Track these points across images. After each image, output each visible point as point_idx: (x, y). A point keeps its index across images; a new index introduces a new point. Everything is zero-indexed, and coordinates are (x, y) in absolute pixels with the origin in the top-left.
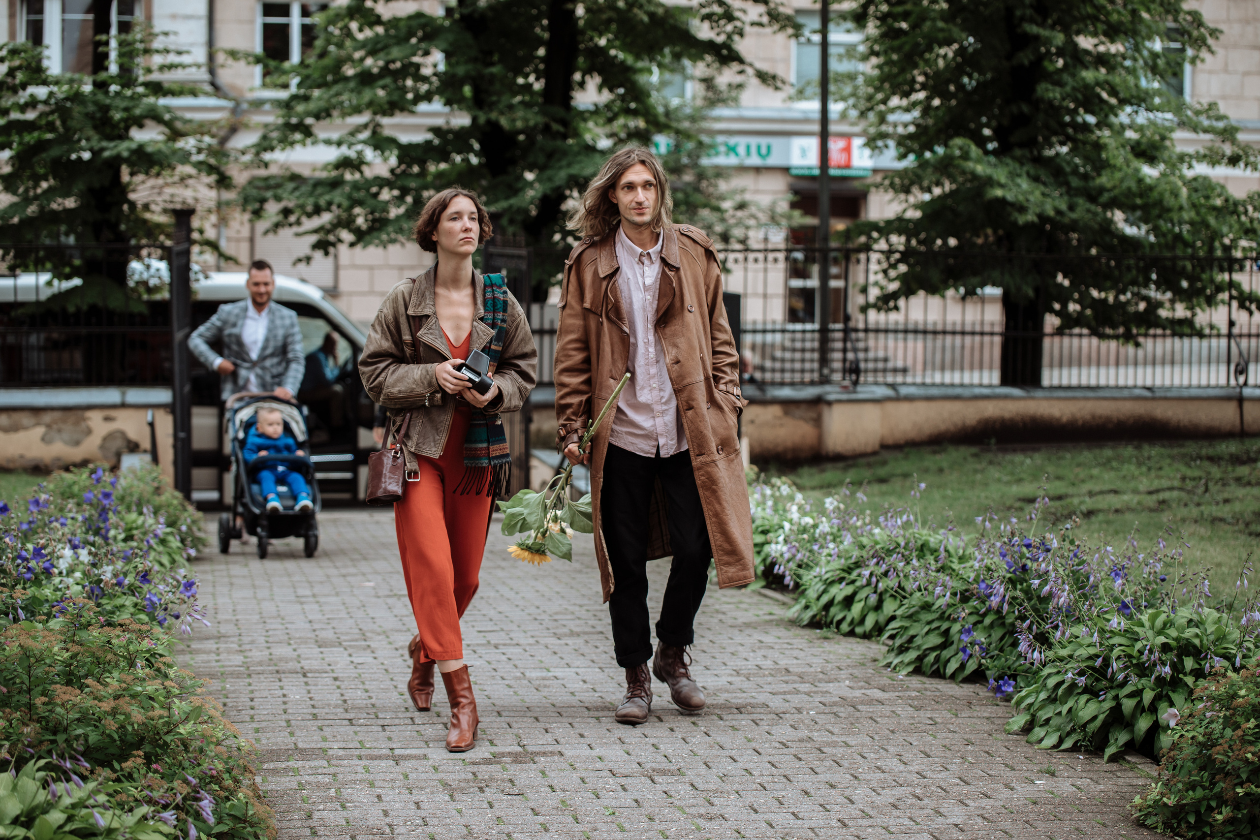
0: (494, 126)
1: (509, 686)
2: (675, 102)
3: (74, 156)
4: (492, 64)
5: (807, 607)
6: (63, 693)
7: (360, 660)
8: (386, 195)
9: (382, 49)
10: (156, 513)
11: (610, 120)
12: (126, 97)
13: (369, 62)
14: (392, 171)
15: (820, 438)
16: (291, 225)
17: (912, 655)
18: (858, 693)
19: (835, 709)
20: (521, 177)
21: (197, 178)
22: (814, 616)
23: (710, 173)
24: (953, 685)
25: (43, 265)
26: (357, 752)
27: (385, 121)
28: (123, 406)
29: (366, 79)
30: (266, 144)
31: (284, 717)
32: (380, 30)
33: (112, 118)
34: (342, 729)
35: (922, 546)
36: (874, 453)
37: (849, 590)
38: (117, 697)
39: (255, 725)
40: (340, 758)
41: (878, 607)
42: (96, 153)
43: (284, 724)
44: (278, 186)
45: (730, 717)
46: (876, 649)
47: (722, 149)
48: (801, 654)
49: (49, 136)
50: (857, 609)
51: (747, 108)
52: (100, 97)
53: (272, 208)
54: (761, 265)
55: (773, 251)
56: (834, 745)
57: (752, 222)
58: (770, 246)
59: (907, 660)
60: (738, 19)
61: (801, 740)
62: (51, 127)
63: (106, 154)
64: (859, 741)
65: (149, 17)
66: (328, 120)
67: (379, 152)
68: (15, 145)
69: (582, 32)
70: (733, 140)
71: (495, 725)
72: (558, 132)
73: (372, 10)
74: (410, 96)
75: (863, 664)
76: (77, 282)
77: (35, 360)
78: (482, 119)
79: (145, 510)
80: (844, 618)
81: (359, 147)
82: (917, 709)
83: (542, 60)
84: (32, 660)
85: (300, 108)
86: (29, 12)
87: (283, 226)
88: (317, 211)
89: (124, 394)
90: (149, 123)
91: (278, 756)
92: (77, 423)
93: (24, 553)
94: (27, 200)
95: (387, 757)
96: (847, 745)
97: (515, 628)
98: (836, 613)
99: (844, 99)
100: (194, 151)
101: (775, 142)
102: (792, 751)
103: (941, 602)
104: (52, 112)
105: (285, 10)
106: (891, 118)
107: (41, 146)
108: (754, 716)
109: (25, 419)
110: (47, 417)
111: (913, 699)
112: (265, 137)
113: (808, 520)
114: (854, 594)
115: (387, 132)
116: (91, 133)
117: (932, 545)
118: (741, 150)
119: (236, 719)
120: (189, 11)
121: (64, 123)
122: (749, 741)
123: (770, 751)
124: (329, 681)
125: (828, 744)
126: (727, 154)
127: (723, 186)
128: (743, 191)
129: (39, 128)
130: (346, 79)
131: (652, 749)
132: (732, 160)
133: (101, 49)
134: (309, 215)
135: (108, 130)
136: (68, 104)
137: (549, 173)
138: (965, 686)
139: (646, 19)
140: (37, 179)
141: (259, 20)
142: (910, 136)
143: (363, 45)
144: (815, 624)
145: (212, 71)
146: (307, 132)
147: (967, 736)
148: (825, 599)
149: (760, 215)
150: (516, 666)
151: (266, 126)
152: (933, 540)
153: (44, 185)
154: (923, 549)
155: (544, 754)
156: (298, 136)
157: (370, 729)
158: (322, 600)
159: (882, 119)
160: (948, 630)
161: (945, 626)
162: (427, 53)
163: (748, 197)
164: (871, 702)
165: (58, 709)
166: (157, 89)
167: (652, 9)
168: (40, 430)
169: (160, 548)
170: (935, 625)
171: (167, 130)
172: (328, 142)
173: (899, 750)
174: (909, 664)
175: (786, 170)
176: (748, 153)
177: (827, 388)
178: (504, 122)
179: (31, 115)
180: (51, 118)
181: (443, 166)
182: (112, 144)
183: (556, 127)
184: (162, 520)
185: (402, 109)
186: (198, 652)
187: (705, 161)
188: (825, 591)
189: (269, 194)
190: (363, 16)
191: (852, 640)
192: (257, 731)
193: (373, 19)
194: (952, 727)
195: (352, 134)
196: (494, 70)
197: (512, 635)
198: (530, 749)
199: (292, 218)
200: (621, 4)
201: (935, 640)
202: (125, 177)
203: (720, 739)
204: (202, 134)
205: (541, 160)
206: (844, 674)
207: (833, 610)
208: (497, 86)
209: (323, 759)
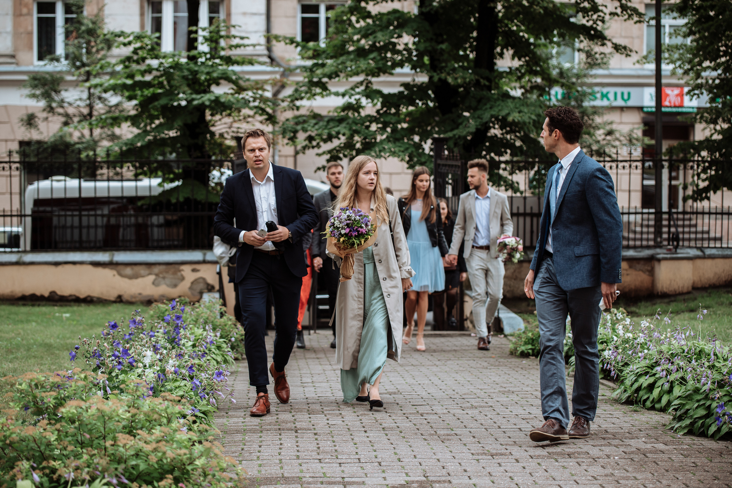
0: (444, 82)
1: (425, 440)
2: (567, 65)
3: (175, 104)
4: (442, 42)
5: (625, 391)
6: (123, 438)
7: (334, 422)
8: (374, 127)
9: (371, 34)
10: (214, 329)
11: (519, 78)
12: (208, 66)
13: (363, 42)
14: (378, 112)
15: (653, 282)
16: (313, 147)
17: (688, 422)
18: (649, 446)
19: (632, 456)
20: (461, 116)
21: (253, 117)
22: (629, 397)
23: (590, 111)
24: (713, 442)
25: (156, 174)
26: (321, 480)
27: (374, 79)
28: (204, 262)
29: (361, 53)
30: (297, 95)
31: (279, 457)
32: (370, 21)
33: (200, 79)
34: (314, 465)
35: (700, 351)
36: (688, 293)
37: (651, 380)
38: (158, 442)
39: (259, 462)
40: (309, 483)
41: (670, 391)
42: (189, 102)
43: (278, 462)
44: (305, 122)
45: (563, 460)
46: (667, 418)
47: (598, 95)
48: (617, 421)
49: (160, 91)
50: (656, 392)
51: (613, 69)
52: (192, 65)
53: (301, 136)
54: (627, 171)
55: (621, 161)
56: (627, 478)
57: (617, 143)
58: (620, 158)
59: (683, 425)
60: (602, 11)
61: (606, 475)
62: (161, 85)
63: (195, 103)
64: (644, 476)
65: (229, 15)
66: (337, 79)
67: (369, 100)
68: (138, 97)
69: (501, 21)
70: (605, 90)
71: (411, 464)
72: (485, 85)
73: (365, 8)
74: (389, 64)
75: (656, 428)
76: (176, 183)
77: (156, 233)
78: (436, 78)
79: (207, 328)
80: (648, 398)
81: (357, 97)
82: (686, 456)
83: (475, 39)
84: (107, 418)
85: (319, 71)
86: (153, 12)
87: (309, 148)
88: (330, 138)
89: (205, 255)
90: (222, 81)
91: (271, 481)
92: (175, 273)
93: (117, 353)
94: (146, 132)
95: (339, 483)
96: (636, 478)
97: (437, 403)
98: (643, 395)
99: (673, 62)
100: (251, 99)
101: (633, 91)
102: (599, 482)
103: (706, 388)
104: (162, 76)
105: (315, 9)
106: (704, 74)
107: (155, 97)
108: (579, 460)
109: (142, 270)
110: (156, 269)
111: (684, 450)
112: (296, 90)
113: (630, 335)
114: (655, 382)
115: (375, 87)
116: (186, 89)
117: (706, 351)
118: (611, 96)
119: (248, 458)
120: (254, 11)
121: (169, 82)
122: (572, 475)
123: (585, 482)
124: (311, 435)
125: (624, 478)
126: (602, 99)
127: (598, 120)
128: (611, 123)
129: (153, 86)
130: (349, 53)
131: (509, 479)
132: (605, 103)
133: (193, 36)
134: (325, 141)
135: (197, 87)
136: (172, 70)
137: (479, 112)
138: (720, 442)
139: (542, 11)
140: (152, 118)
141: (299, 15)
142: (717, 87)
143: (359, 31)
144: (629, 402)
145: (269, 49)
146: (324, 87)
147: (715, 474)
148: (636, 386)
149: (622, 138)
150: (432, 427)
151: (297, 83)
152: (708, 347)
153: (157, 122)
154: (700, 354)
155: (439, 482)
156: (318, 90)
157: (331, 465)
158: (317, 385)
159: (698, 76)
160: (710, 405)
161: (708, 403)
162: (400, 36)
163: (614, 127)
164: (656, 451)
165: (121, 449)
166: (229, 61)
167: (545, 4)
168: (152, 278)
169: (217, 352)
170: (702, 403)
171: (235, 87)
172: (337, 94)
173: (669, 482)
174: (685, 428)
175: (640, 109)
176: (616, 99)
177: (658, 250)
178: (450, 80)
179: (148, 78)
180: (161, 79)
181: (411, 108)
182: (199, 96)
183: (483, 82)
184: (218, 334)
185: (385, 72)
186: (232, 417)
187: (586, 104)
188: (636, 381)
189: (299, 127)
190: (359, 13)
191: (652, 412)
192: (260, 466)
193: (366, 14)
194: (706, 468)
195: (352, 89)
196: (444, 46)
197: (433, 408)
198: (430, 479)
199: (314, 143)
200: (525, 3)
201: (702, 412)
202: (208, 117)
203: (554, 474)
204: (257, 89)
205: (474, 104)
206: (642, 434)
207: (641, 393)
208: (446, 56)
209: (299, 483)
